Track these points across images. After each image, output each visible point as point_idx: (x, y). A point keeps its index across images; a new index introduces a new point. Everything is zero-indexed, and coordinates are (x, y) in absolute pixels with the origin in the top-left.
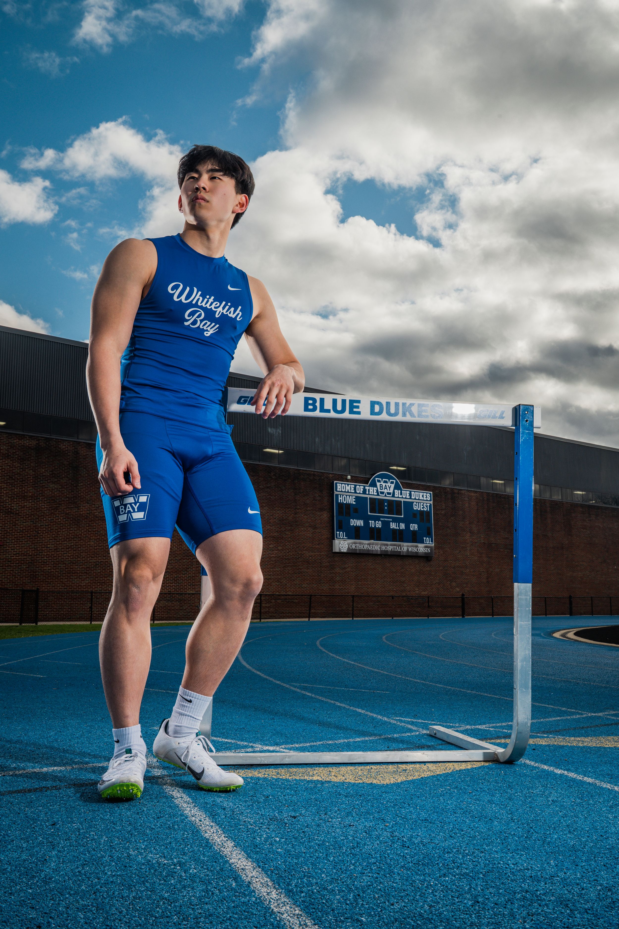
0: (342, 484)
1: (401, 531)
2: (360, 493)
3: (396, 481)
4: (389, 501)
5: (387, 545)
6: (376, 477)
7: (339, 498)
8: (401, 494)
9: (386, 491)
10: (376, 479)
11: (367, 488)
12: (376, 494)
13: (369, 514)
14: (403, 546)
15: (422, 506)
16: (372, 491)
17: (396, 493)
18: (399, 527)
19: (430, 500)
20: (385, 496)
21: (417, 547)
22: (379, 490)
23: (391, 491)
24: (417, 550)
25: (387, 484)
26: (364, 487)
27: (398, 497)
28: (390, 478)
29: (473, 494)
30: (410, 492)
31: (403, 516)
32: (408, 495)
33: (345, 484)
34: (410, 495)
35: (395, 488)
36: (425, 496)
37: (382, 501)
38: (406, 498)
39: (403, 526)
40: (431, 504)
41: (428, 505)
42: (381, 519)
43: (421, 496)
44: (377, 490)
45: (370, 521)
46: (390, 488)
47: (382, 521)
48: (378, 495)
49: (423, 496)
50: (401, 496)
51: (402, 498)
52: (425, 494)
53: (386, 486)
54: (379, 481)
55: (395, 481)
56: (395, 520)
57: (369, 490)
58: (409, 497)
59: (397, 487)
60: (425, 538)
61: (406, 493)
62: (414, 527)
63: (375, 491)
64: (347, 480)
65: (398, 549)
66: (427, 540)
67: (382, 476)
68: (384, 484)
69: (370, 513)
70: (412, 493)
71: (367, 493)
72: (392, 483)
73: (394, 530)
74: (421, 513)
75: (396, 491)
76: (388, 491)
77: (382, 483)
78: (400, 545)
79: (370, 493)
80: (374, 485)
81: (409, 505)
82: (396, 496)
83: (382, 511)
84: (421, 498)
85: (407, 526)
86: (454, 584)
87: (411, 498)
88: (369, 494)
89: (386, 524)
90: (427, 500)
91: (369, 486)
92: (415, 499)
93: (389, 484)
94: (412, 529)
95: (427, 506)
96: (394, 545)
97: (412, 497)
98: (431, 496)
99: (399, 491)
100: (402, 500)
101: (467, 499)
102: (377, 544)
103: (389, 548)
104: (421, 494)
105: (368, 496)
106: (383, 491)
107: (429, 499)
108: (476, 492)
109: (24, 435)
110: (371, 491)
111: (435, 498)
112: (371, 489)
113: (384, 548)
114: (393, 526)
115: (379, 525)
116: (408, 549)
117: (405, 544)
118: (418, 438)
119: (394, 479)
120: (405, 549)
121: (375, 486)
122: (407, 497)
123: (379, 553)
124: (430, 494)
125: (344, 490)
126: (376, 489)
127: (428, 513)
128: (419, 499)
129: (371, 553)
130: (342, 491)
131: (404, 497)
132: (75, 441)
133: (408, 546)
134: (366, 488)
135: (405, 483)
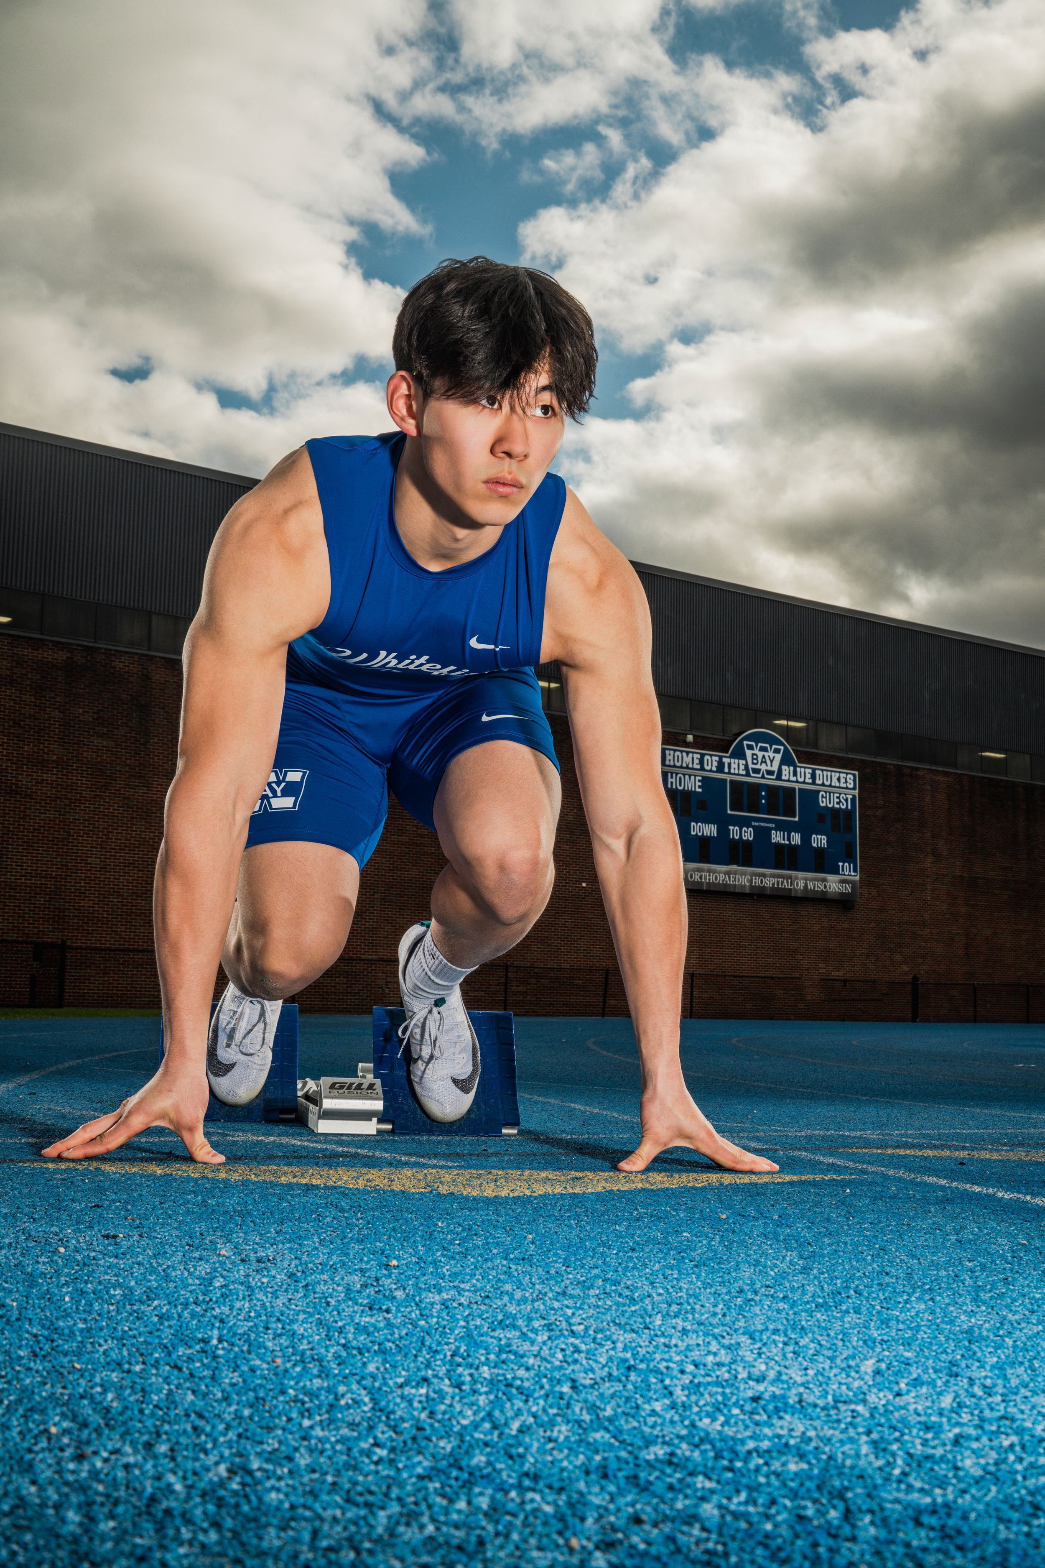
0: (675, 751)
1: (792, 849)
2: (711, 771)
3: (786, 749)
4: (768, 788)
5: (764, 876)
6: (745, 738)
7: (670, 780)
8: (795, 774)
9: (763, 767)
10: (745, 743)
11: (726, 761)
12: (744, 773)
13: (729, 812)
14: (797, 878)
15: (836, 800)
16: (736, 767)
17: (784, 773)
18: (789, 839)
19: (854, 788)
20: (763, 777)
21: (824, 880)
22: (751, 766)
23: (775, 768)
24: (825, 887)
25: (766, 754)
26: (721, 758)
27: (788, 781)
28: (773, 741)
29: (940, 778)
30: (814, 770)
31: (797, 819)
32: (808, 776)
33: (682, 752)
34: (813, 776)
35: (783, 762)
36: (843, 780)
37: (755, 788)
38: (804, 782)
39: (796, 839)
40: (854, 796)
41: (850, 797)
42: (754, 824)
43: (835, 779)
44: (746, 766)
45: (731, 828)
46: (772, 761)
47: (754, 827)
48: (748, 775)
49: (839, 779)
50: (794, 779)
51: (797, 782)
52: (842, 775)
53: (764, 757)
54: (750, 747)
55: (782, 748)
56: (781, 826)
57: (729, 764)
58: (810, 781)
59: (786, 760)
60: (841, 864)
61: (805, 772)
62: (819, 841)
63: (742, 767)
64: (687, 745)
65: (786, 885)
66: (846, 868)
67: (757, 738)
68: (760, 754)
69: (731, 810)
70: (818, 772)
71: (726, 770)
72: (777, 751)
73: (778, 846)
74: (835, 812)
75: (784, 767)
76: (769, 768)
77: (756, 751)
78: (790, 877)
79: (732, 771)
80: (739, 754)
81: (810, 797)
82: (784, 777)
83: (754, 807)
84: (835, 783)
85: (806, 840)
86: (898, 957)
87: (814, 783)
88: (729, 773)
89: (762, 834)
90: (847, 788)
91: (730, 757)
92: (823, 785)
93: (771, 754)
94: (815, 845)
95: (846, 800)
96: (779, 876)
97: (818, 782)
98: (854, 781)
99: (792, 768)
100: (797, 786)
101: (929, 788)
102: (743, 874)
103: (769, 882)
104: (835, 776)
105: (728, 778)
106: (758, 767)
107: (851, 786)
108: (947, 774)
109: (42, 640)
110: (733, 766)
111: (864, 783)
112: (734, 763)
113: (757, 881)
114: (777, 837)
115: (748, 834)
116: (806, 885)
117: (801, 874)
118: (831, 662)
119: (781, 744)
120: (801, 885)
121: (743, 756)
122: (807, 780)
123: (747, 891)
124: (854, 775)
125: (678, 764)
126: (742, 762)
127: (848, 815)
128: (830, 786)
129: (732, 890)
130: (674, 766)
131: (801, 780)
132: (142, 655)
133: (806, 879)
134: (724, 760)
135: (802, 752)
